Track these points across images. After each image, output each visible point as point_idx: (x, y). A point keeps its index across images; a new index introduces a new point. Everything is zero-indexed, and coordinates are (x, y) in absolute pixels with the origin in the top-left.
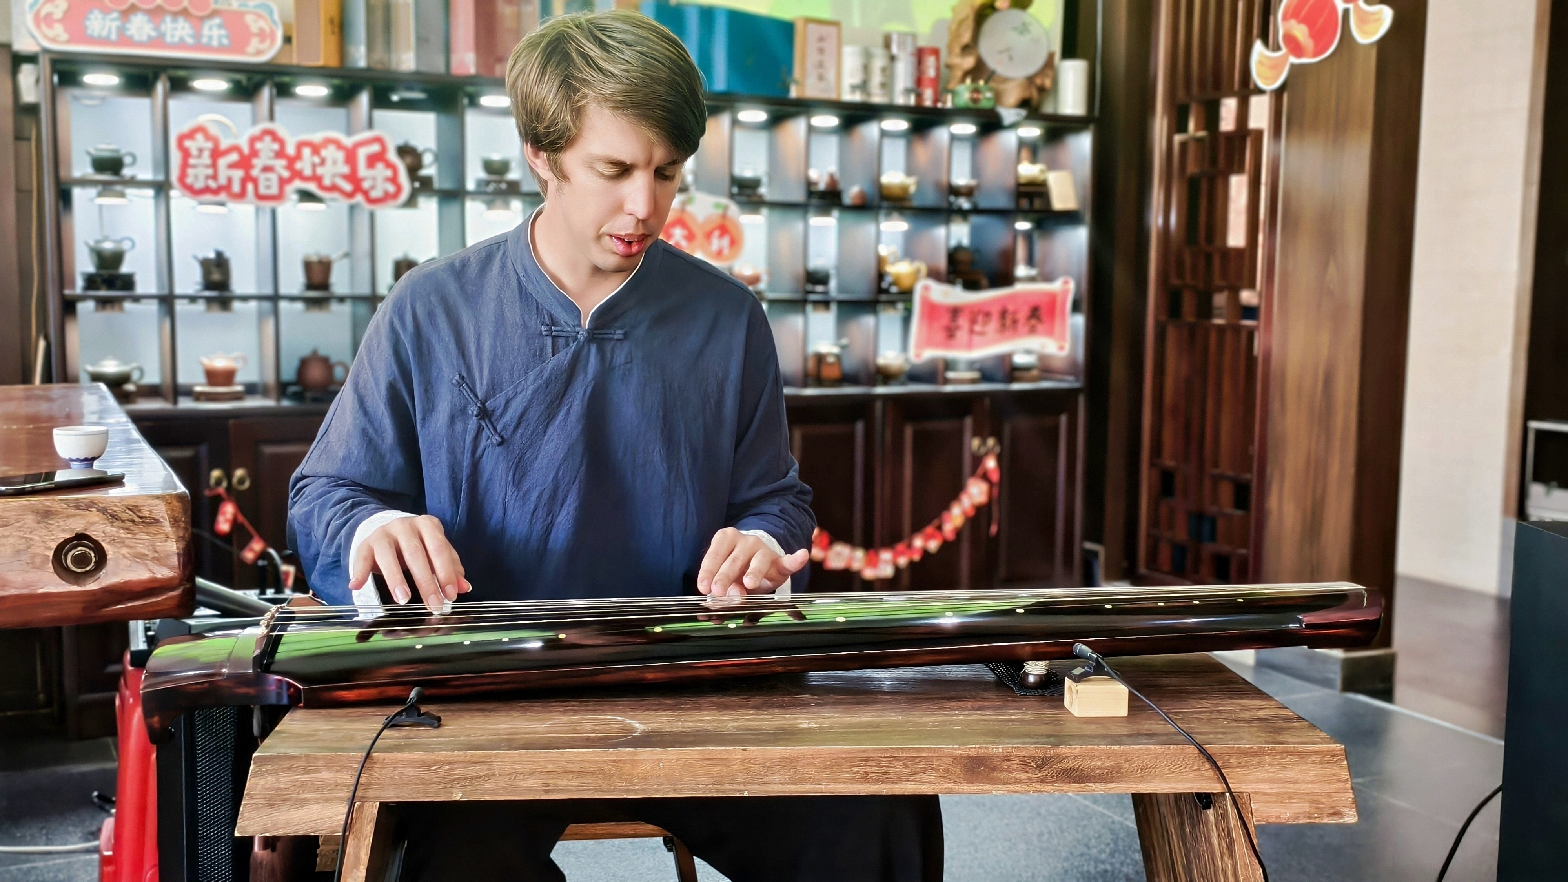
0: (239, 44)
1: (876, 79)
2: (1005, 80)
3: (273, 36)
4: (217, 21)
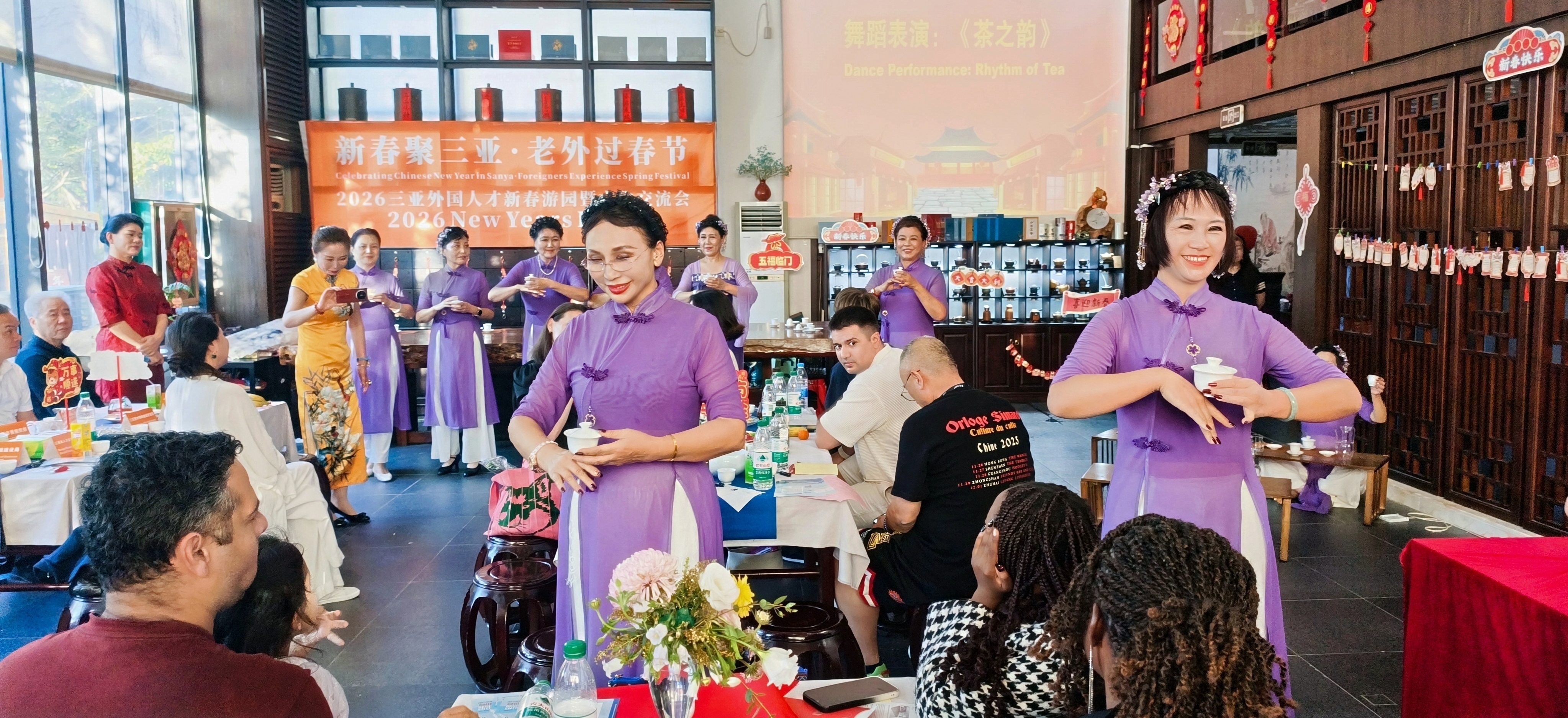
0: (868, 239)
1: (1050, 232)
2: (1094, 230)
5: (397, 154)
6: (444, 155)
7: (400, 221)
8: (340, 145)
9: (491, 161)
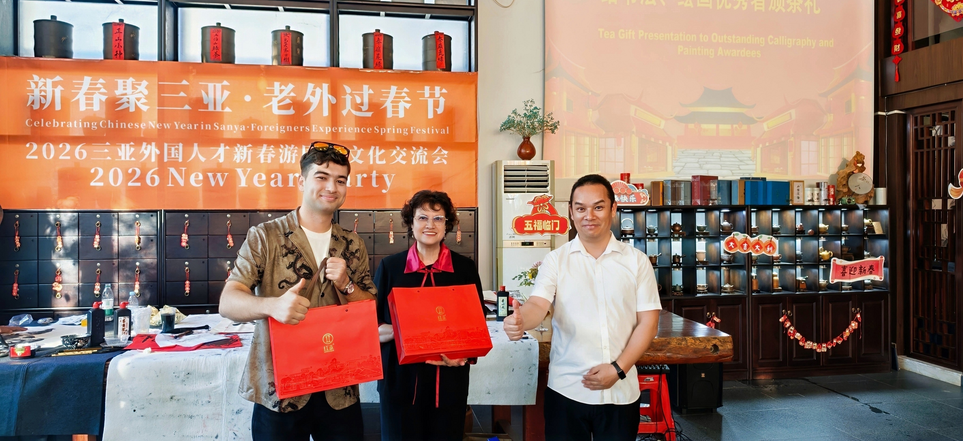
0: (639, 201)
1: (816, 197)
2: (858, 195)
3: (647, 198)
4: (633, 195)
5: (104, 98)
6: (161, 102)
7: (104, 178)
8: (33, 86)
9: (219, 109)
